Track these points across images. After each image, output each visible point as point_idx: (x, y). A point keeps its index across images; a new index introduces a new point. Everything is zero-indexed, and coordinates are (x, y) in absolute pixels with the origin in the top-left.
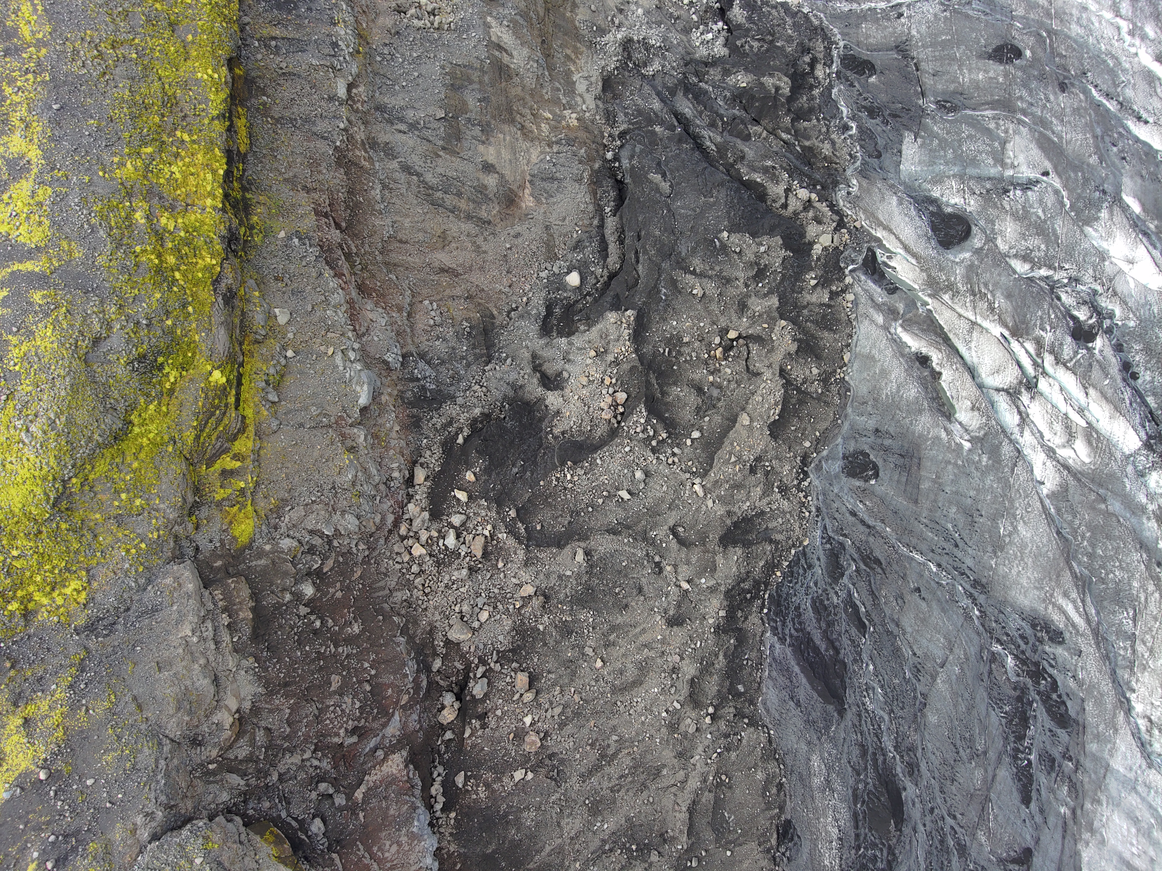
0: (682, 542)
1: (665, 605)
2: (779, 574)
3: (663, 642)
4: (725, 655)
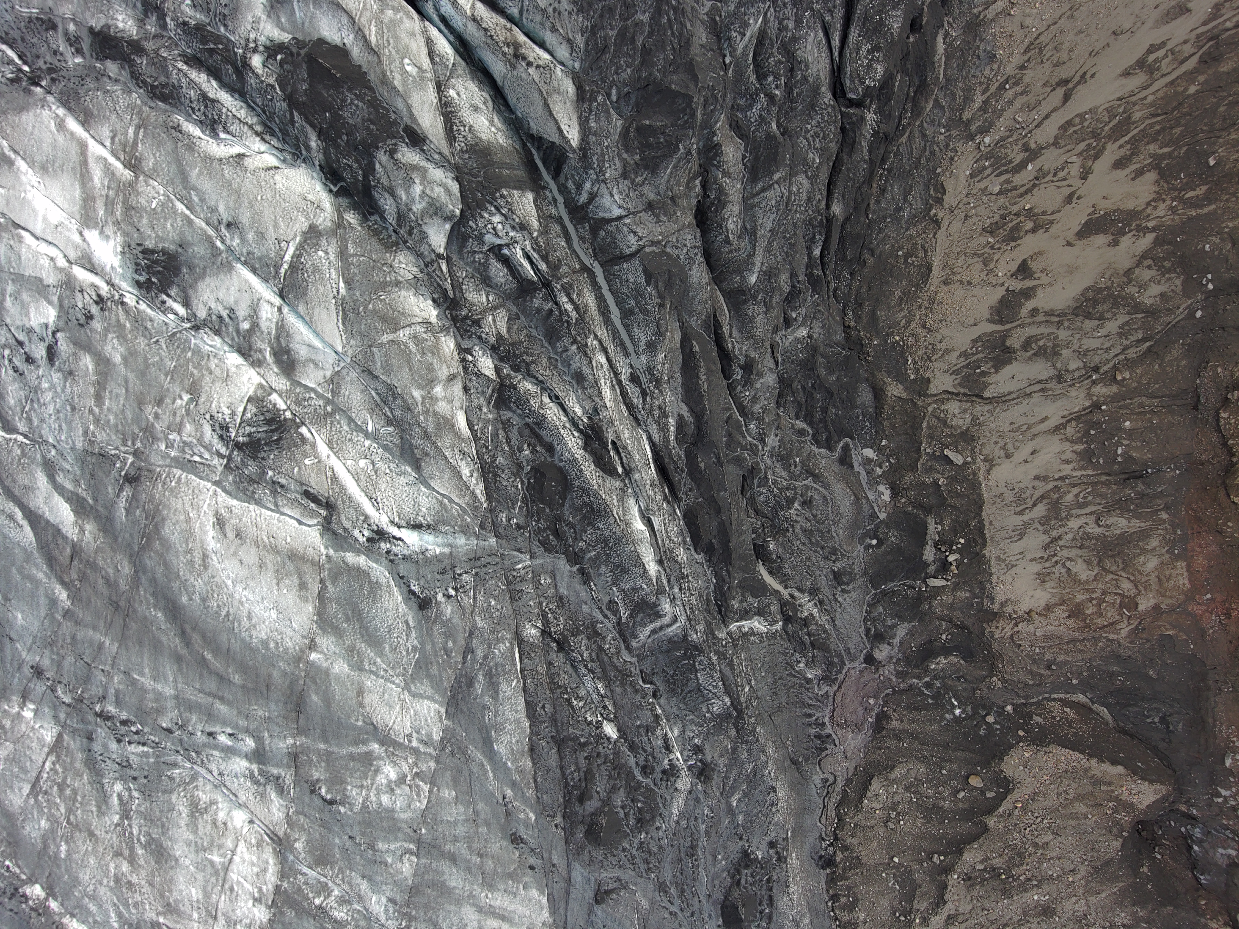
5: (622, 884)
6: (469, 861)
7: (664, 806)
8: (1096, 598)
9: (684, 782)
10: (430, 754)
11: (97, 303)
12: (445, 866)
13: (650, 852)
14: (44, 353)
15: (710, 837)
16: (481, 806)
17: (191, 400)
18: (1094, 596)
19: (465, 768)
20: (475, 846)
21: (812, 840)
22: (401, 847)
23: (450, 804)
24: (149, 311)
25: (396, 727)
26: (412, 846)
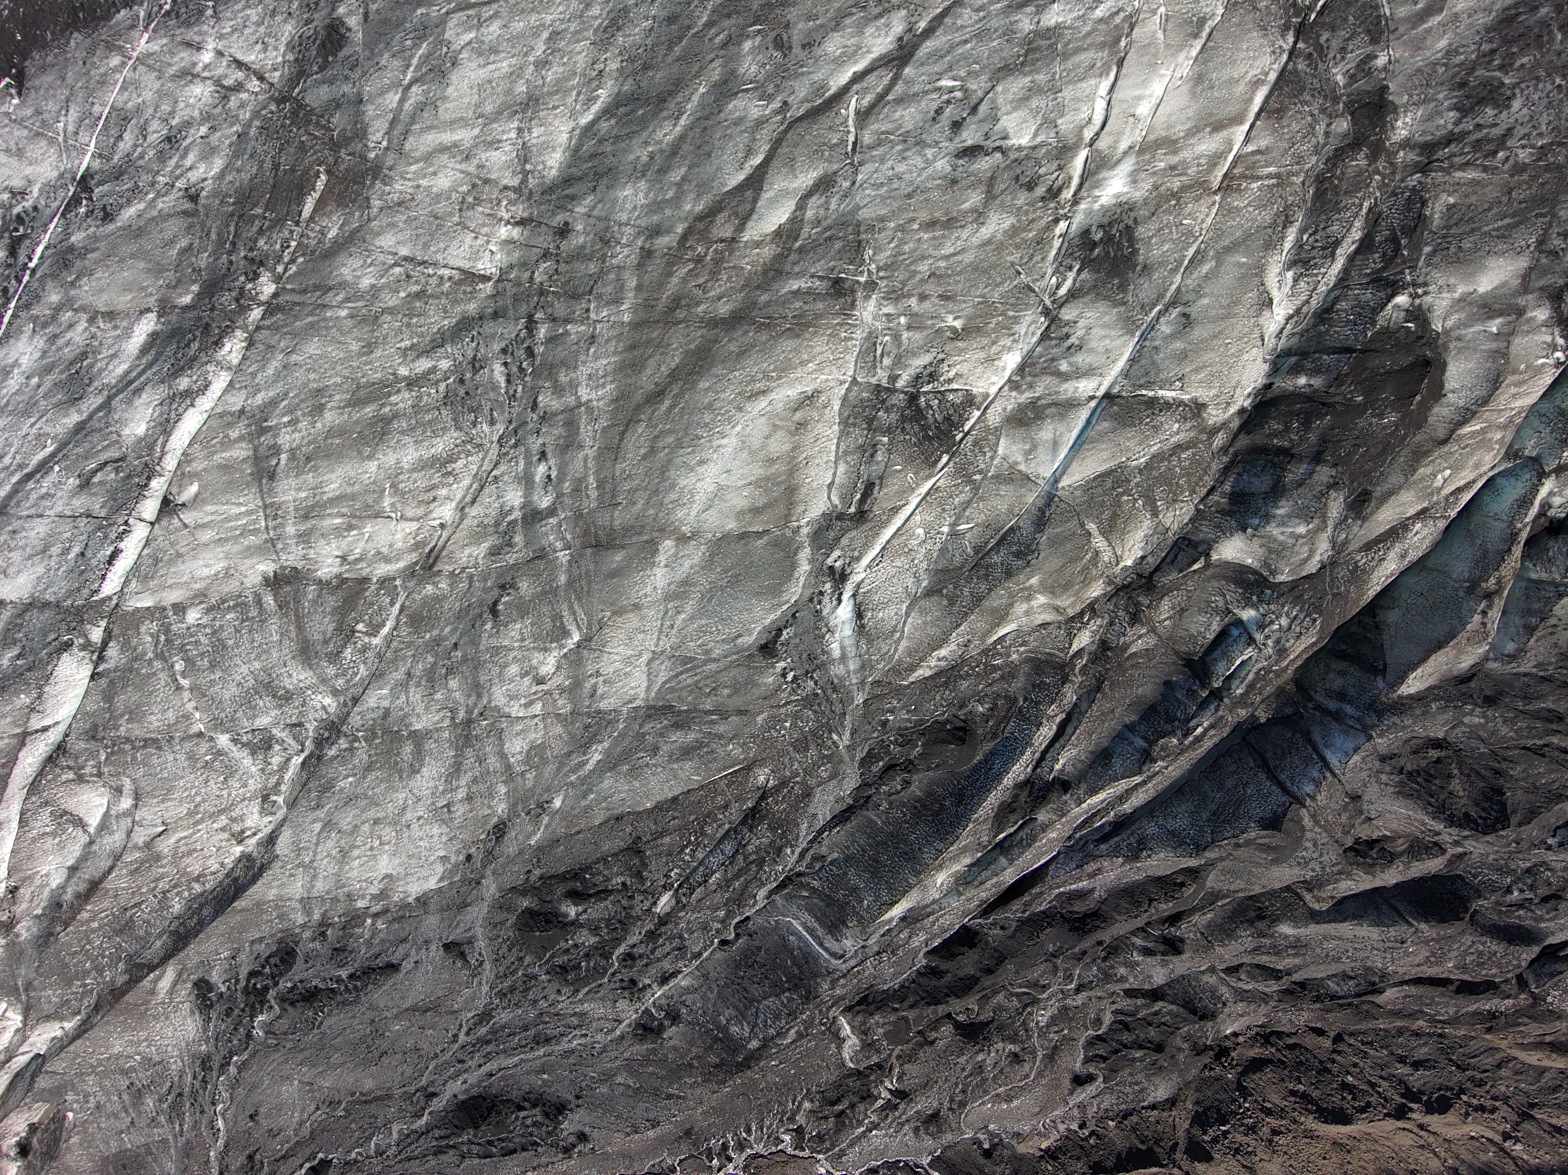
5: (475, 968)
7: (589, 992)
9: (627, 1009)
10: (580, 703)
11: (1050, 190)
12: (444, 760)
13: (525, 990)
14: (969, 143)
17: (954, 330)
22: (458, 703)
24: (1054, 252)
25: (605, 656)
26: (461, 715)
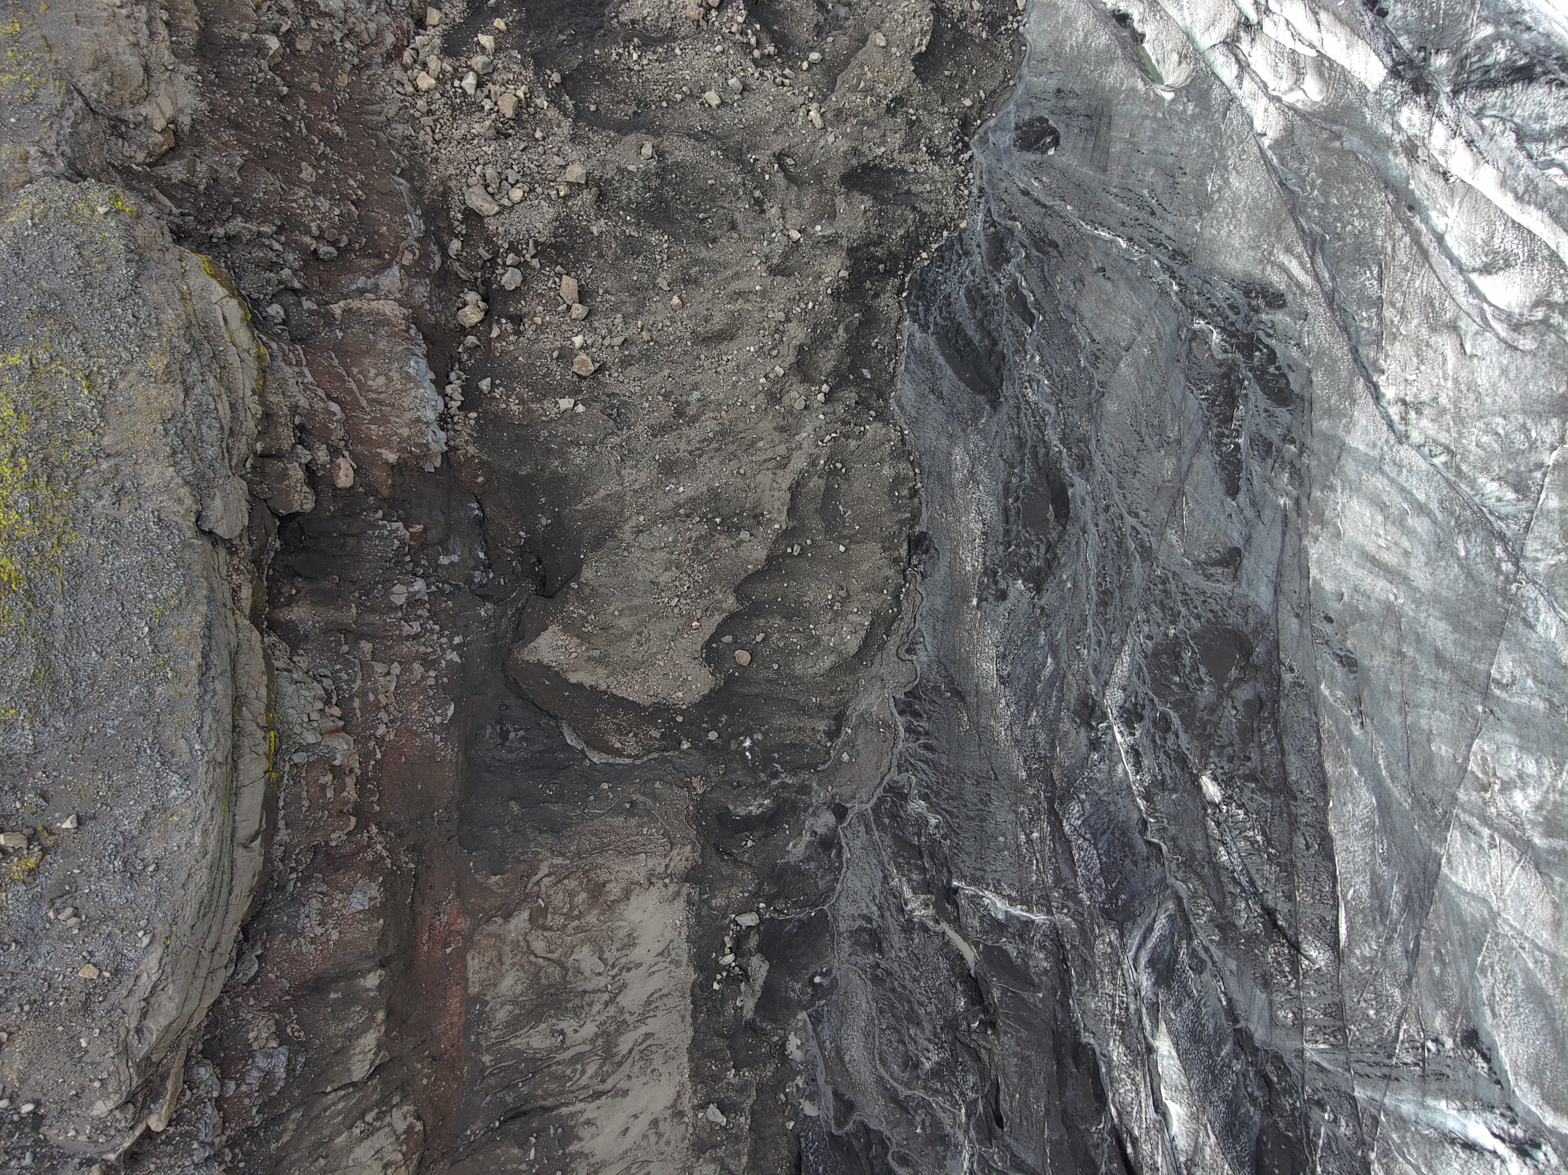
0: (791, 179)
1: (767, 250)
2: (924, 255)
3: (763, 294)
4: (846, 330)
5: (1203, 569)
6: (1418, 650)
7: (1140, 669)
8: (574, 918)
9: (1113, 699)
10: (1464, 811)
12: (1451, 650)
13: (1162, 607)
15: (1081, 615)
16: (1397, 720)
18: (576, 923)
19: (1416, 779)
20: (1408, 669)
21: (936, 576)
22: (1512, 696)
23: (1440, 735)
25: (1511, 864)
26: (1497, 692)
